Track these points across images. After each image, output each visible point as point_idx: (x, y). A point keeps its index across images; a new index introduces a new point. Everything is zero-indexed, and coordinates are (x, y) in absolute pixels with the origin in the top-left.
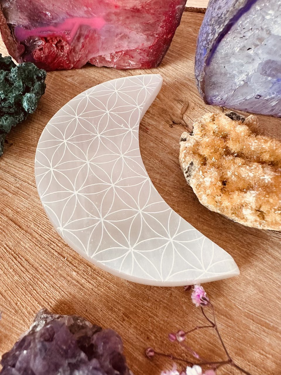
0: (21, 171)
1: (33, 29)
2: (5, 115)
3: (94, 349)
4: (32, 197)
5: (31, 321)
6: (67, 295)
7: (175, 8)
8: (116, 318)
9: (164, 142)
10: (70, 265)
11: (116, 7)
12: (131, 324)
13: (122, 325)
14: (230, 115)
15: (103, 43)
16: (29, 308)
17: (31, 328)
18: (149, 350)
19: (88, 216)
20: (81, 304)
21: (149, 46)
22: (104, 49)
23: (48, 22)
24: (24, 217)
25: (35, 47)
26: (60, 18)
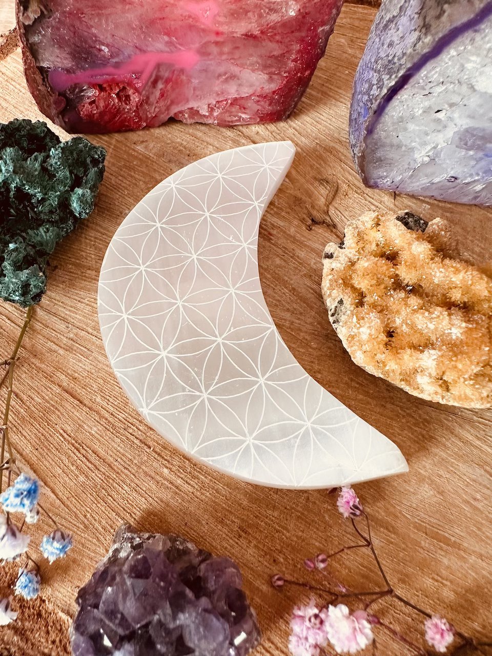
0: (74, 312)
1: (79, 73)
2: (44, 224)
3: (202, 584)
4: (95, 354)
5: (107, 539)
6: (157, 502)
7: (317, 31)
8: (230, 534)
9: (298, 257)
10: (159, 458)
11: (217, 33)
12: (250, 542)
13: (237, 543)
14: (405, 218)
15: (194, 89)
16: (104, 522)
17: (110, 553)
18: (276, 577)
19: (184, 390)
20: (177, 515)
21: (274, 90)
22: (197, 98)
23: (105, 62)
24: (85, 385)
25: (82, 100)
26: (124, 54)
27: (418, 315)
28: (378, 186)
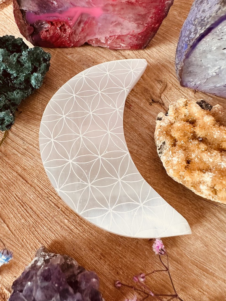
0: (28, 136)
1: (41, 15)
2: (16, 90)
4: (36, 158)
5: (33, 253)
6: (60, 237)
8: (95, 257)
9: (144, 118)
10: (63, 214)
12: (106, 262)
13: (99, 262)
14: (201, 103)
15: (99, 29)
16: (32, 244)
17: (33, 262)
18: (118, 282)
19: (79, 181)
20: (70, 244)
21: (139, 32)
22: (101, 33)
23: (55, 10)
24: (30, 173)
25: (42, 29)
26: (65, 7)
27: (204, 154)
28: (187, 86)
